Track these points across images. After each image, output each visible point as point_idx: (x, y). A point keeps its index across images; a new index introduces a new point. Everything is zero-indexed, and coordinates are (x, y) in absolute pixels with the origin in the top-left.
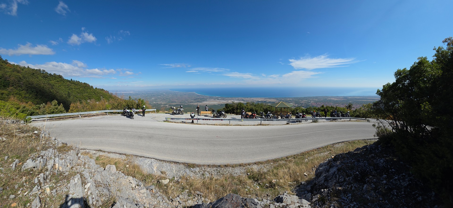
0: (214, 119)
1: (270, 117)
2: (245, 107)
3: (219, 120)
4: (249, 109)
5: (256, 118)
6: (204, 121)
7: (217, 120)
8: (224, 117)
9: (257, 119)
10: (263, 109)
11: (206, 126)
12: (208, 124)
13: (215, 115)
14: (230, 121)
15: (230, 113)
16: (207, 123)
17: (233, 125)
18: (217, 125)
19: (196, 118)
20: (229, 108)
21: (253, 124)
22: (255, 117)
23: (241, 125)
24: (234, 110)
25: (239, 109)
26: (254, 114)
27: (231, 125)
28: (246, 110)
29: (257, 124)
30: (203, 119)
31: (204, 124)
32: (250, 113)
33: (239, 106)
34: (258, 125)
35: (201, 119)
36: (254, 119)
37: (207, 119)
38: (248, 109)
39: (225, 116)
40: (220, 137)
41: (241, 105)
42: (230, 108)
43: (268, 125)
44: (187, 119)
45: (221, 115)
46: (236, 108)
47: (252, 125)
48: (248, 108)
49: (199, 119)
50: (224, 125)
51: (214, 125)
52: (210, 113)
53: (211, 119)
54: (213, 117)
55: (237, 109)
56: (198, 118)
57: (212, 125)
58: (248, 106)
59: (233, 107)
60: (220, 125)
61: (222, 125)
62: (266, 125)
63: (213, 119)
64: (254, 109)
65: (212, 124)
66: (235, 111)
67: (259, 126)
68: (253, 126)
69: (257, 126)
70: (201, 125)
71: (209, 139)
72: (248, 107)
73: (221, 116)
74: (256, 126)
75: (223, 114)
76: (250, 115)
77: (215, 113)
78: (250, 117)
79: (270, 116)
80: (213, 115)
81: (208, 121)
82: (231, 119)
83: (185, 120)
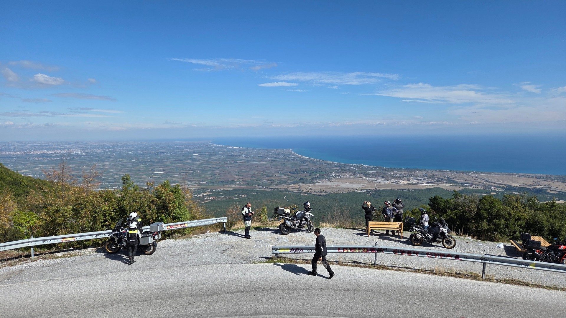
0: (432, 254)
3: (449, 255)
7: (442, 255)
8: (446, 246)
12: (407, 268)
13: (419, 236)
14: (484, 264)
15: (458, 233)
16: (405, 265)
17: (499, 281)
18: (441, 274)
19: (371, 247)
20: (445, 212)
23: (526, 285)
25: (485, 220)
30: (395, 251)
31: (399, 269)
33: (485, 210)
35: (386, 250)
37: (409, 252)
39: (449, 242)
42: (449, 211)
44: (344, 249)
45: (438, 239)
46: (473, 214)
48: (519, 219)
49: (381, 250)
50: (466, 276)
51: (432, 272)
52: (398, 227)
53: (422, 253)
55: (479, 217)
56: (377, 247)
57: (424, 271)
60: (450, 274)
63: (427, 254)
70: (388, 269)
72: (519, 214)
73: (437, 242)
75: (443, 233)
76: (545, 249)
77: (417, 229)
78: (546, 257)
80: (411, 236)
82: (490, 258)
83: (337, 251)
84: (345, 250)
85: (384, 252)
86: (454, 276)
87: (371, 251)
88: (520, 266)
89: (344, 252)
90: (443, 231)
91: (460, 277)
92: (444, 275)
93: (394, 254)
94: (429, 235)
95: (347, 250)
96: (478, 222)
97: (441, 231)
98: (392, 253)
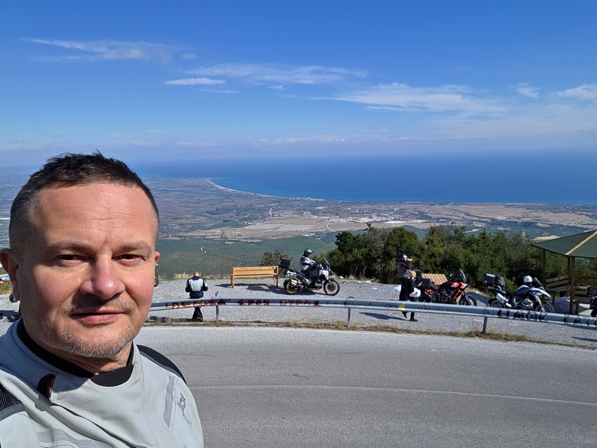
0: (286, 302)
1: (536, 304)
2: (422, 249)
3: (306, 302)
4: (439, 260)
5: (468, 303)
6: (246, 308)
7: (298, 302)
8: (329, 292)
9: (472, 307)
10: (507, 260)
11: (256, 330)
12: (259, 322)
13: (294, 282)
14: (349, 309)
15: (358, 276)
16: (258, 319)
17: (365, 329)
18: (296, 325)
19: (209, 298)
20: (351, 251)
21: (448, 330)
22: (463, 297)
23: (395, 331)
24: (375, 260)
26: (455, 285)
27: (354, 328)
28: (426, 262)
29: (468, 329)
30: (241, 302)
31: (246, 324)
32: (439, 279)
34: (469, 335)
35: (230, 301)
36: (457, 306)
37: (258, 302)
38: (433, 260)
39: (331, 288)
40: (308, 379)
41: (404, 241)
42: (356, 251)
43: (519, 339)
44: (174, 304)
45: (317, 285)
46: (380, 253)
47: (446, 334)
48: (433, 255)
49: (222, 302)
50: (327, 326)
51: (288, 325)
52: (272, 273)
53: (274, 301)
54: (284, 291)
55: (387, 256)
56: (218, 297)
57: (277, 324)
58: (434, 246)
59: (370, 251)
60: (308, 326)
61: (318, 326)
62: (507, 338)
63: (281, 302)
64: (461, 258)
65: (278, 320)
66: (378, 267)
67: (477, 340)
68: (449, 338)
69: (467, 339)
70: (231, 325)
71: (263, 387)
72: (434, 249)
73: (316, 288)
74: (461, 339)
75: (323, 277)
76: (437, 288)
77: (292, 273)
78: (437, 298)
79: (533, 298)
80: (285, 283)
81: (263, 307)
82: (354, 302)
83: (164, 307)
84: (175, 306)
85: (227, 304)
86: (312, 327)
87: (209, 304)
88: (387, 308)
89: (174, 307)
90: (323, 274)
91: (318, 328)
92: (300, 327)
93: (240, 305)
94: (307, 280)
95: (178, 305)
96: (385, 261)
97: (320, 274)
98: (237, 304)
